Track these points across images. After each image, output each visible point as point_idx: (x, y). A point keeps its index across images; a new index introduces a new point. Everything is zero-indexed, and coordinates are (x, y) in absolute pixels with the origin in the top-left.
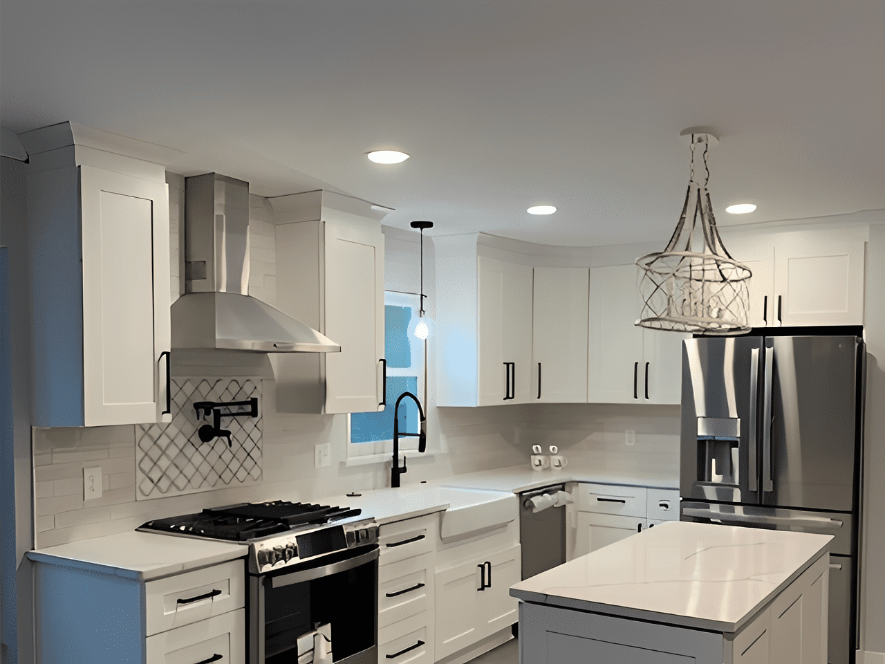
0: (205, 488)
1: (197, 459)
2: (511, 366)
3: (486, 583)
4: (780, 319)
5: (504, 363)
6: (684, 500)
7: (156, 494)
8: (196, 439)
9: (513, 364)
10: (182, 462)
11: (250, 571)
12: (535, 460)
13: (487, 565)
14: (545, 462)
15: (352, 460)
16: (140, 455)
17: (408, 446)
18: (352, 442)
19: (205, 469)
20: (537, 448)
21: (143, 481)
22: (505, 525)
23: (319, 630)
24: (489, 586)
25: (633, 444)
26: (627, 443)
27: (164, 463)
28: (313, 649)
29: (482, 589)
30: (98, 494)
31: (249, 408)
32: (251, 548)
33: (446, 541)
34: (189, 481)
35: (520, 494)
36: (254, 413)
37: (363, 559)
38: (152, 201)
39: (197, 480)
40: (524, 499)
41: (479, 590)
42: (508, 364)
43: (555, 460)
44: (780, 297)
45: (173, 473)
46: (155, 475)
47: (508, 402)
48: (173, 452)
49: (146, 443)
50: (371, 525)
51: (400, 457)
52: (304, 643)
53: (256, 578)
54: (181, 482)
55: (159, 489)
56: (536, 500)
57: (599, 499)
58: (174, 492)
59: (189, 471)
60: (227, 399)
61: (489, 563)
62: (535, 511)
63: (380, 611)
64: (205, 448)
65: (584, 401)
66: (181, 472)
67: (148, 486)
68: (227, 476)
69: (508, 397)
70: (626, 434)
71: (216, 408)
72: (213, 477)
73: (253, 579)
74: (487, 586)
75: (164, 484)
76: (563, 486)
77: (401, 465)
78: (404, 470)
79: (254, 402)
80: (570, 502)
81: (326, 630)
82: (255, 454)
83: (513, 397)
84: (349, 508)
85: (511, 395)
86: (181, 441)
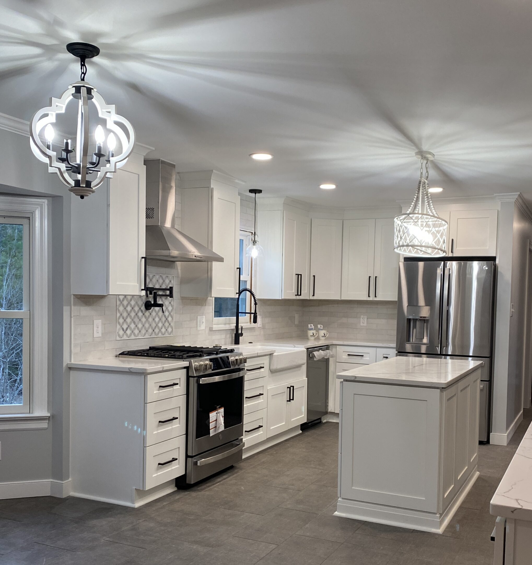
0: (147, 336)
1: (144, 320)
2: (300, 276)
3: (291, 398)
4: (452, 252)
5: (296, 274)
6: (399, 352)
7: (125, 337)
8: (143, 308)
9: (301, 275)
10: (136, 320)
11: (190, 375)
12: (310, 333)
13: (292, 388)
14: (316, 333)
15: (215, 327)
16: (118, 315)
17: (245, 321)
18: (214, 317)
19: (147, 325)
20: (311, 326)
21: (119, 330)
22: (299, 366)
23: (219, 411)
24: (293, 399)
25: (365, 325)
26: (362, 324)
27: (129, 320)
28: (216, 420)
29: (290, 401)
30: (100, 335)
31: (168, 292)
32: (190, 363)
33: (273, 372)
34: (140, 331)
35: (308, 349)
36: (171, 295)
37: (235, 375)
38: (139, 175)
39: (143, 331)
40: (310, 352)
41: (288, 401)
42: (298, 275)
43: (322, 333)
44: (453, 240)
45: (133, 326)
46: (125, 326)
47: (298, 297)
48: (133, 314)
49: (121, 308)
50: (241, 357)
51: (240, 327)
52: (213, 416)
53: (193, 378)
54: (136, 332)
55: (127, 335)
56: (316, 353)
57: (349, 355)
58: (133, 337)
59: (140, 326)
60: (157, 286)
61: (293, 387)
62: (315, 359)
63: (244, 406)
64: (147, 313)
65: (339, 299)
66: (136, 326)
67: (121, 332)
68: (157, 330)
69: (298, 295)
70: (361, 319)
71: (155, 291)
72: (150, 331)
73: (191, 379)
74: (292, 400)
75: (129, 332)
76: (327, 347)
77: (240, 332)
78: (242, 334)
79: (171, 289)
80: (332, 356)
81: (222, 410)
82: (170, 319)
83: (300, 295)
84: (227, 349)
85: (299, 294)
86: (136, 309)
